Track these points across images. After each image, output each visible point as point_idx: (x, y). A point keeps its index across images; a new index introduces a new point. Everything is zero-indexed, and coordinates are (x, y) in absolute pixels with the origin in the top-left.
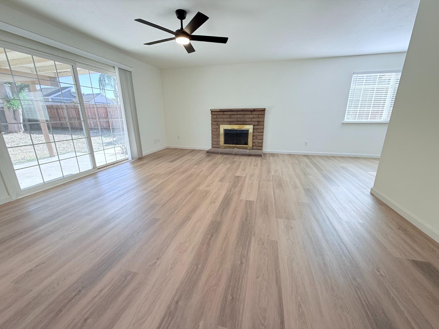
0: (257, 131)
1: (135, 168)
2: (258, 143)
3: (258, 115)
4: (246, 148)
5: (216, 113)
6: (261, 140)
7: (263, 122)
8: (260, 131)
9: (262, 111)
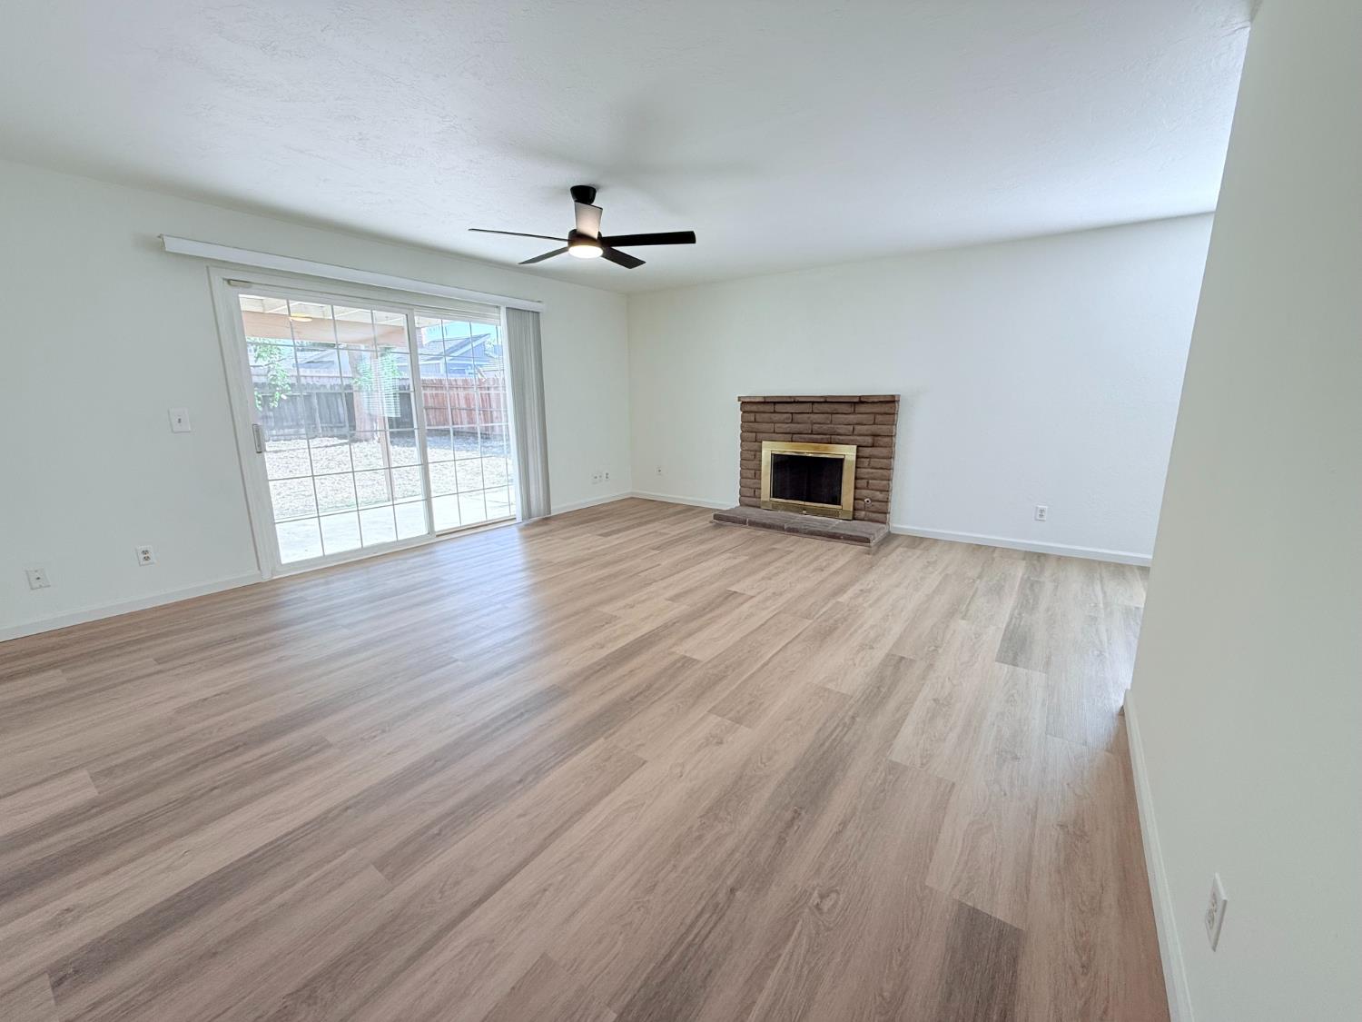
0: (869, 462)
1: (528, 538)
2: (872, 501)
3: (875, 414)
4: (834, 515)
5: (754, 408)
6: (881, 491)
7: (888, 436)
8: (879, 466)
9: (889, 404)
